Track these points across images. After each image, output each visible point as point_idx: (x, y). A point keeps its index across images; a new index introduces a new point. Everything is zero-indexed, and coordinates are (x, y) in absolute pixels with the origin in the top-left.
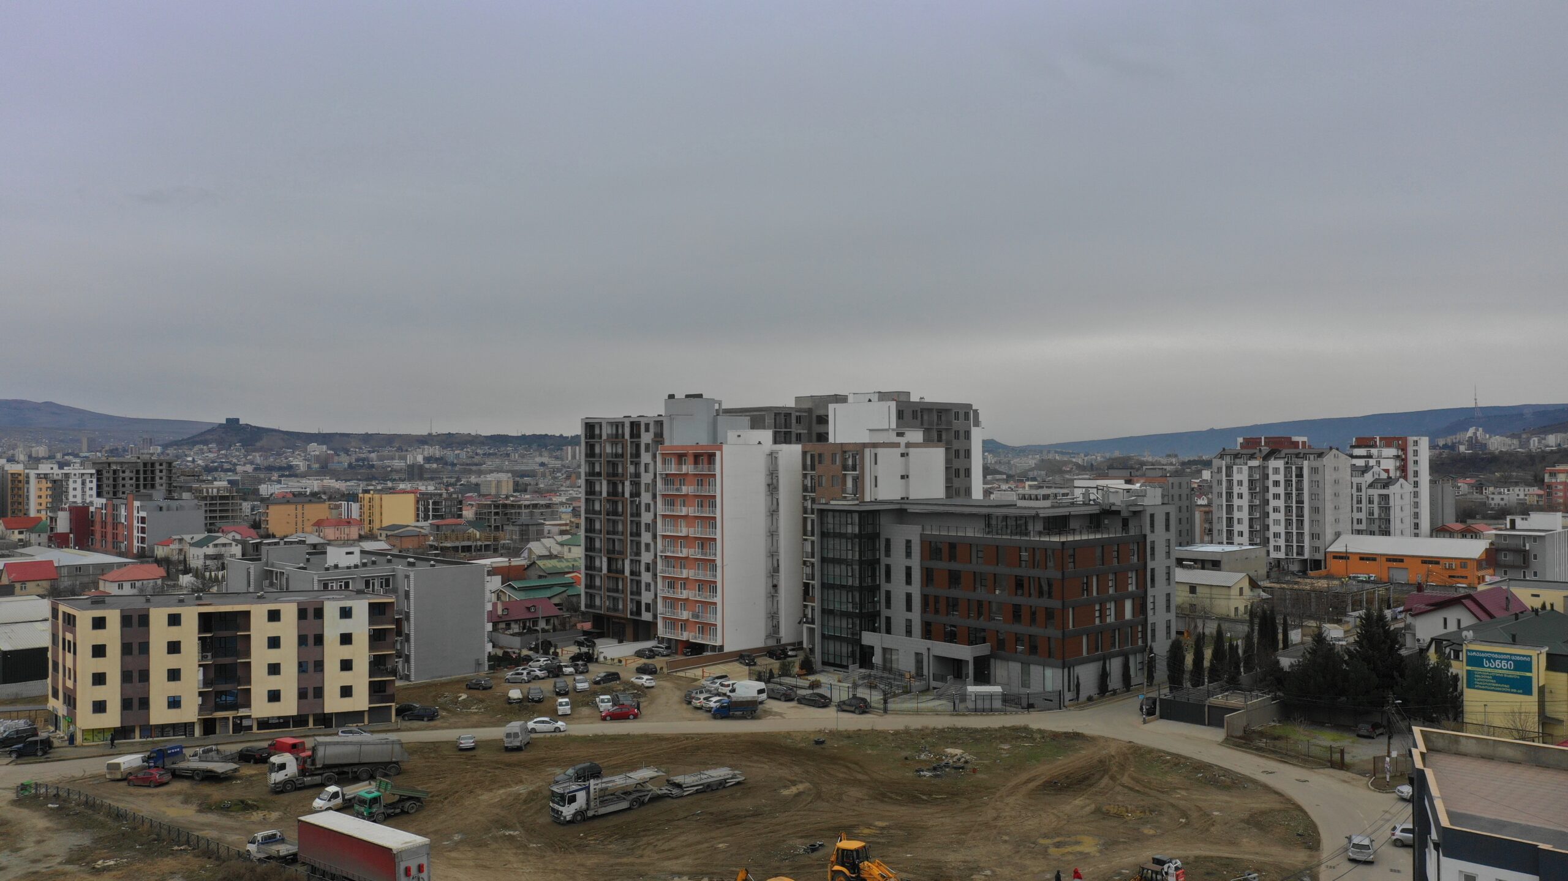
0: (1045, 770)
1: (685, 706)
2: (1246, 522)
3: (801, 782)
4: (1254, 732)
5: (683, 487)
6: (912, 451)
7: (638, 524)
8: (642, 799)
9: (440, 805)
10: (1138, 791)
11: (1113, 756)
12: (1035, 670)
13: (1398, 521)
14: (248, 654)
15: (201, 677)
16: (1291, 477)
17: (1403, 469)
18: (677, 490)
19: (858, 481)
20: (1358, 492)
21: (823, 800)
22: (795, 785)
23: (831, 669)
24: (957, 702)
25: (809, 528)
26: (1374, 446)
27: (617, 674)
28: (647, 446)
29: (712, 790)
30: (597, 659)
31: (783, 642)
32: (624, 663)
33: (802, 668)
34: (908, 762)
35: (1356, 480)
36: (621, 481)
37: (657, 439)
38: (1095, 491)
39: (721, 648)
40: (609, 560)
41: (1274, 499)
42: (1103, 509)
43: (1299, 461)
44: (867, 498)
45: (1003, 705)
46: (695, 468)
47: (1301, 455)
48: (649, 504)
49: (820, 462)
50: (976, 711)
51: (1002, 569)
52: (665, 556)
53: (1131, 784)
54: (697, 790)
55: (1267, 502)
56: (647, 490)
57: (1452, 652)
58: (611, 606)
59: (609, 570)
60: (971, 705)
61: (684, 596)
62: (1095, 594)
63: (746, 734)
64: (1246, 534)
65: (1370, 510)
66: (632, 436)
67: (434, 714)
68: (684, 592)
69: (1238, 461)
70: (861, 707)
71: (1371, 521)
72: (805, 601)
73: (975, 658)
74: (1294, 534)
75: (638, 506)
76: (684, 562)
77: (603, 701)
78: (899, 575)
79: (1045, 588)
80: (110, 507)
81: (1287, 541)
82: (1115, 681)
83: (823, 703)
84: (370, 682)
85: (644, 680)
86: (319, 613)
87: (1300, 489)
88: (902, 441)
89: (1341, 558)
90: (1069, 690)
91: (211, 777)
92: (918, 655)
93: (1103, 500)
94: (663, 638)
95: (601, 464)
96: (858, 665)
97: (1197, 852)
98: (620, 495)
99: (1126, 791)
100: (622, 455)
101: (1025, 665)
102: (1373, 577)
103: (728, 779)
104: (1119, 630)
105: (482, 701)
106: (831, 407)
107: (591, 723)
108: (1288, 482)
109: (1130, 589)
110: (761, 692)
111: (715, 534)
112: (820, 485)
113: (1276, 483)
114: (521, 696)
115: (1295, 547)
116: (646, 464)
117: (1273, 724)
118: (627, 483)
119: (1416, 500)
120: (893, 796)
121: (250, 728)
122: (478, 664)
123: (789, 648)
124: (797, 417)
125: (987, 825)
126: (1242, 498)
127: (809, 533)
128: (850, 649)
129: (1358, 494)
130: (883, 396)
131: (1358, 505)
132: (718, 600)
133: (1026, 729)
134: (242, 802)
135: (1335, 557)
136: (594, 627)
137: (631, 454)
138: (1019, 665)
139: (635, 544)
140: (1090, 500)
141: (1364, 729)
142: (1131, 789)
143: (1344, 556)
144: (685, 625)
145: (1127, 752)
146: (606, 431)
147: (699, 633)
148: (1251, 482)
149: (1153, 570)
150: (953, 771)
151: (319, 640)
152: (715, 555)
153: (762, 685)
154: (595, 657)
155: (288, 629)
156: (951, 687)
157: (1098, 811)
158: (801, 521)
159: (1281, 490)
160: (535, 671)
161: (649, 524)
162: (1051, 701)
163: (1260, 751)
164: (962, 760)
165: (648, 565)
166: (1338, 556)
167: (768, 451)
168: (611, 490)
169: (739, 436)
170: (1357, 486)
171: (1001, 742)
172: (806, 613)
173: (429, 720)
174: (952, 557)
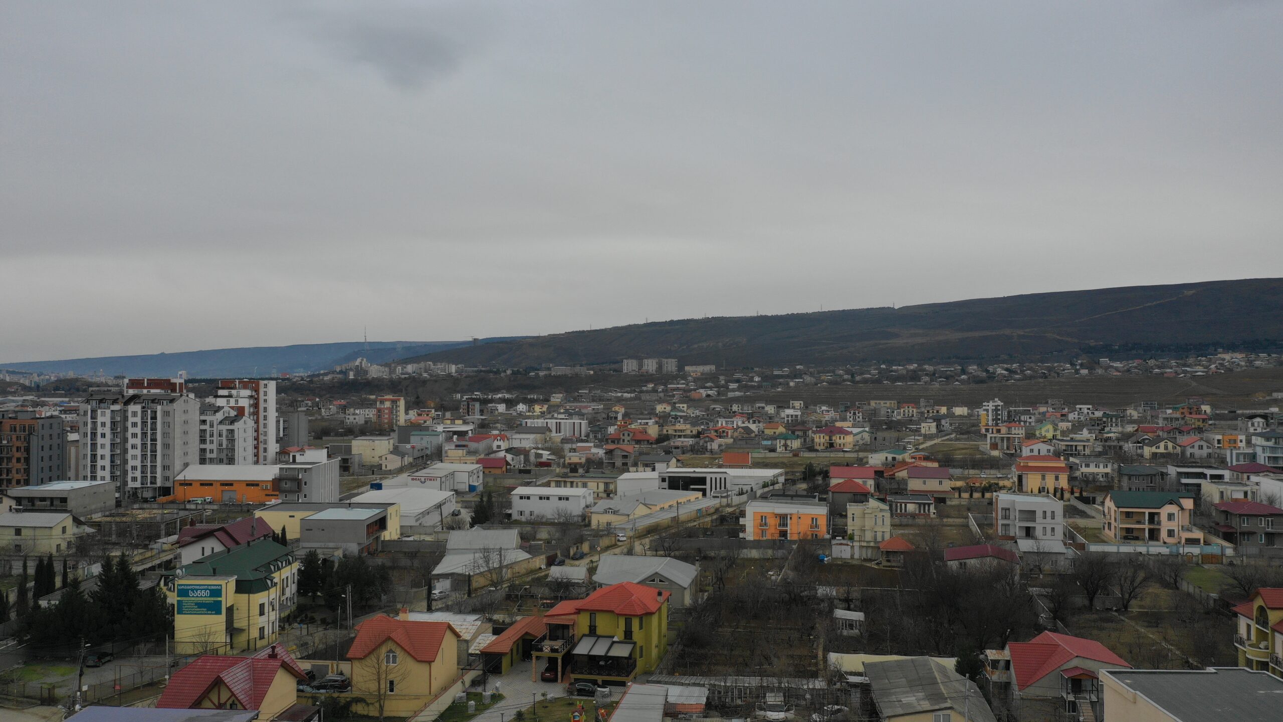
2: (108, 458)
16: (147, 419)
17: (256, 406)
26: (234, 388)
35: (209, 418)
41: (132, 437)
43: (154, 407)
47: (157, 401)
55: (125, 440)
64: (108, 468)
65: (219, 442)
69: (102, 405)
71: (220, 450)
74: (149, 466)
81: (142, 472)
87: (154, 429)
89: (186, 485)
102: (208, 498)
108: (144, 423)
115: (149, 478)
119: (266, 430)
126: (104, 437)
129: (211, 429)
131: (211, 438)
135: (181, 484)
141: (92, 660)
143: (187, 483)
148: (114, 424)
159: (138, 430)
166: (184, 484)
170: (210, 423)
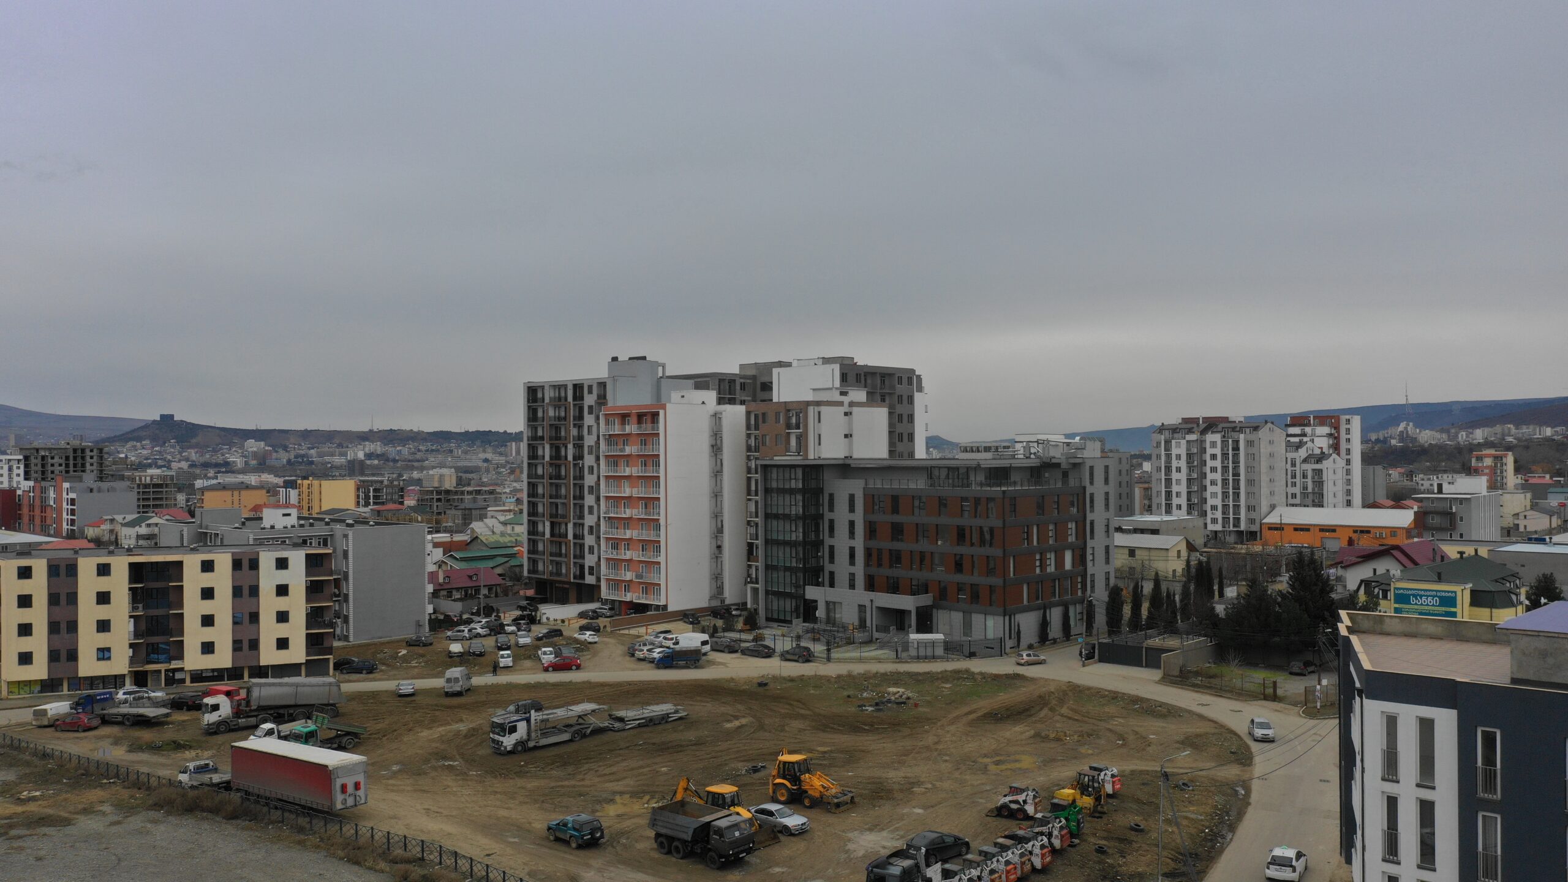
0: (984, 704)
1: (628, 658)
2: (1184, 496)
3: (744, 717)
4: (1189, 672)
5: (626, 447)
6: (855, 410)
7: (581, 487)
8: (583, 731)
9: (378, 741)
10: (1077, 720)
11: (1052, 692)
12: (977, 619)
13: (1331, 495)
14: (180, 605)
15: (131, 628)
16: (1228, 450)
17: (1336, 447)
18: (621, 450)
19: (802, 439)
20: (1292, 467)
21: (766, 731)
22: (737, 719)
23: (775, 625)
24: (900, 649)
25: (753, 488)
26: (1308, 425)
27: (560, 631)
28: (590, 407)
29: (655, 724)
30: (539, 620)
31: (727, 602)
32: (566, 623)
33: (745, 624)
34: (850, 700)
35: (1290, 455)
36: (563, 444)
37: (600, 401)
38: (1035, 445)
39: (665, 607)
40: (552, 524)
41: (1211, 472)
42: (1043, 462)
43: (1235, 435)
44: (811, 456)
45: (944, 653)
46: (640, 428)
47: (1238, 429)
48: (593, 467)
49: (764, 421)
50: (918, 658)
51: (944, 520)
52: (609, 517)
53: (1071, 714)
54: (639, 724)
55: (1204, 476)
56: (590, 453)
57: (1381, 592)
58: (555, 571)
59: (552, 534)
60: (913, 652)
61: (628, 557)
62: (1035, 543)
63: (688, 681)
64: (1184, 507)
65: (1304, 484)
66: (575, 399)
67: (373, 666)
68: (627, 552)
69: (1176, 435)
70: (804, 655)
71: (1304, 495)
72: (749, 561)
73: (917, 608)
74: (1231, 506)
75: (582, 469)
76: (627, 522)
77: (545, 653)
78: (842, 530)
79: (987, 537)
80: (38, 490)
81: (1224, 513)
82: (1055, 629)
83: (767, 653)
84: (307, 634)
85: (587, 636)
86: (254, 565)
87: (1236, 462)
88: (846, 400)
89: (1276, 529)
90: (1010, 638)
91: (142, 722)
92: (862, 608)
93: (1044, 454)
94: (607, 600)
95: (543, 427)
96: (801, 620)
97: (1132, 767)
98: (563, 458)
99: (1065, 719)
100: (565, 419)
101: (967, 613)
102: (1306, 544)
103: (670, 713)
104: (1059, 579)
105: (422, 656)
106: (775, 371)
107: (534, 674)
108: (1225, 456)
109: (1070, 540)
110: (704, 643)
111: (659, 494)
112: (764, 444)
113: (1214, 457)
114: (462, 650)
115: (1231, 519)
116: (589, 426)
117: (1208, 665)
118: (570, 446)
119: (1348, 477)
120: (835, 726)
121: (183, 681)
122: (419, 625)
123: (733, 607)
124: (741, 383)
125: (928, 748)
126: (1180, 472)
127: (753, 493)
128: (794, 604)
129: (1293, 469)
130: (827, 361)
131: (1293, 480)
132: (661, 559)
133: (967, 671)
134: (174, 742)
135: (1270, 529)
136: (536, 593)
137: (574, 417)
138: (961, 614)
139: (578, 507)
140: (1031, 454)
141: (1296, 666)
142: (1070, 718)
143: (1278, 528)
144: (628, 585)
145: (1066, 689)
146: (549, 394)
147: (643, 593)
148: (1190, 456)
149: (1092, 523)
150: (895, 706)
151: (254, 591)
152: (659, 514)
153: (705, 637)
154: (538, 619)
155: (222, 579)
156: (894, 636)
157: (1037, 735)
158: (744, 482)
159: (1218, 463)
160: (476, 629)
161: (592, 487)
162: (993, 648)
163: (1195, 687)
164: (904, 696)
165: (591, 527)
166: (1274, 528)
167: (712, 413)
168: (554, 454)
169: (683, 397)
170: (1292, 461)
171: (943, 682)
172: (750, 573)
173: (368, 673)
174: (895, 510)
